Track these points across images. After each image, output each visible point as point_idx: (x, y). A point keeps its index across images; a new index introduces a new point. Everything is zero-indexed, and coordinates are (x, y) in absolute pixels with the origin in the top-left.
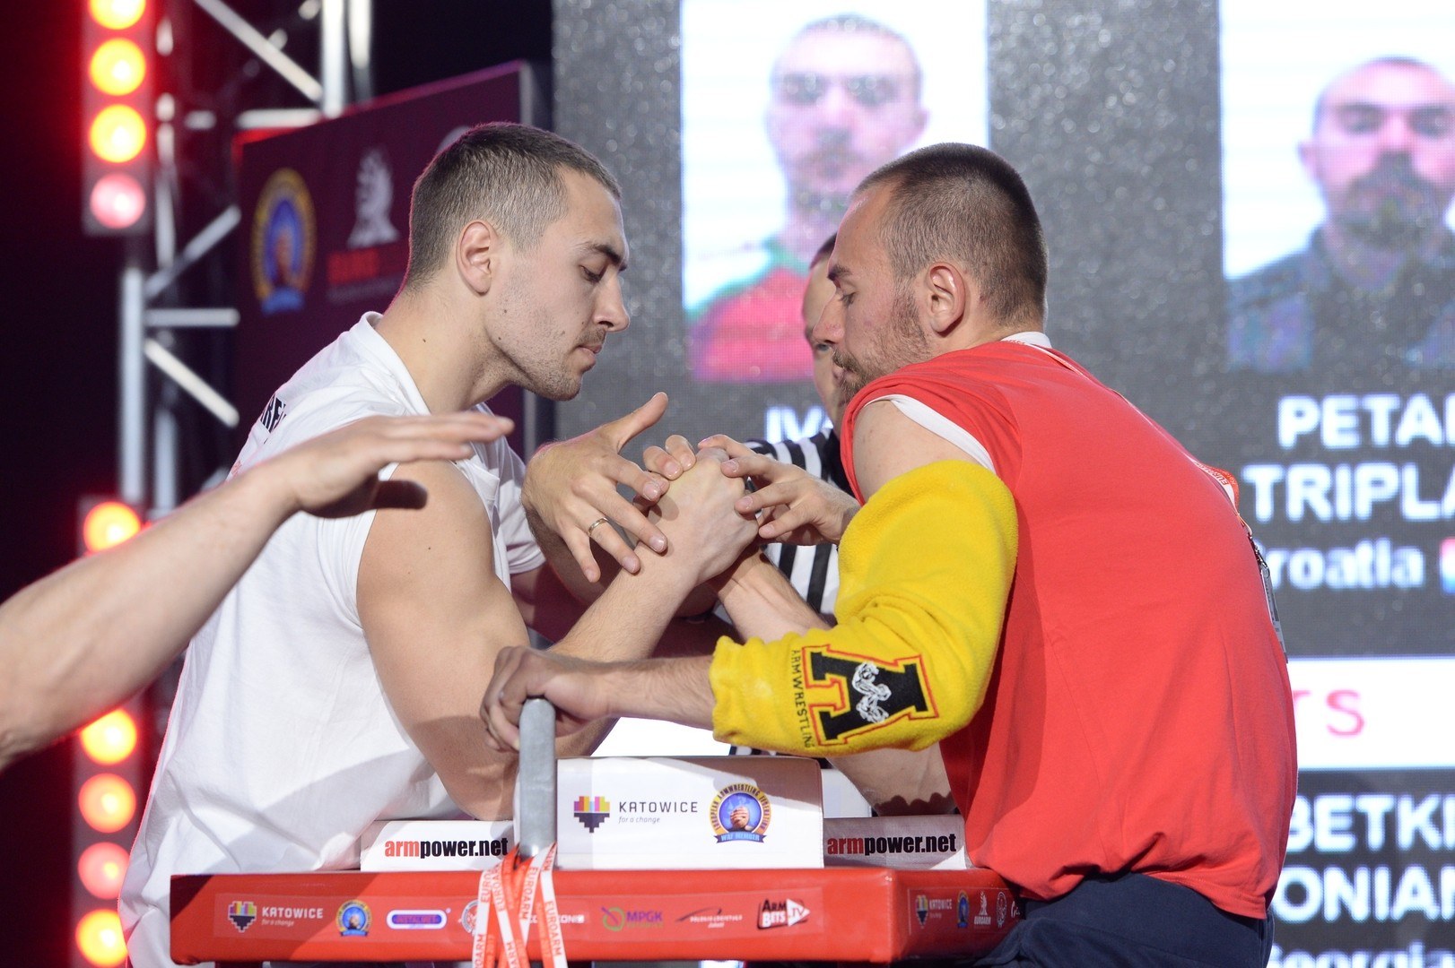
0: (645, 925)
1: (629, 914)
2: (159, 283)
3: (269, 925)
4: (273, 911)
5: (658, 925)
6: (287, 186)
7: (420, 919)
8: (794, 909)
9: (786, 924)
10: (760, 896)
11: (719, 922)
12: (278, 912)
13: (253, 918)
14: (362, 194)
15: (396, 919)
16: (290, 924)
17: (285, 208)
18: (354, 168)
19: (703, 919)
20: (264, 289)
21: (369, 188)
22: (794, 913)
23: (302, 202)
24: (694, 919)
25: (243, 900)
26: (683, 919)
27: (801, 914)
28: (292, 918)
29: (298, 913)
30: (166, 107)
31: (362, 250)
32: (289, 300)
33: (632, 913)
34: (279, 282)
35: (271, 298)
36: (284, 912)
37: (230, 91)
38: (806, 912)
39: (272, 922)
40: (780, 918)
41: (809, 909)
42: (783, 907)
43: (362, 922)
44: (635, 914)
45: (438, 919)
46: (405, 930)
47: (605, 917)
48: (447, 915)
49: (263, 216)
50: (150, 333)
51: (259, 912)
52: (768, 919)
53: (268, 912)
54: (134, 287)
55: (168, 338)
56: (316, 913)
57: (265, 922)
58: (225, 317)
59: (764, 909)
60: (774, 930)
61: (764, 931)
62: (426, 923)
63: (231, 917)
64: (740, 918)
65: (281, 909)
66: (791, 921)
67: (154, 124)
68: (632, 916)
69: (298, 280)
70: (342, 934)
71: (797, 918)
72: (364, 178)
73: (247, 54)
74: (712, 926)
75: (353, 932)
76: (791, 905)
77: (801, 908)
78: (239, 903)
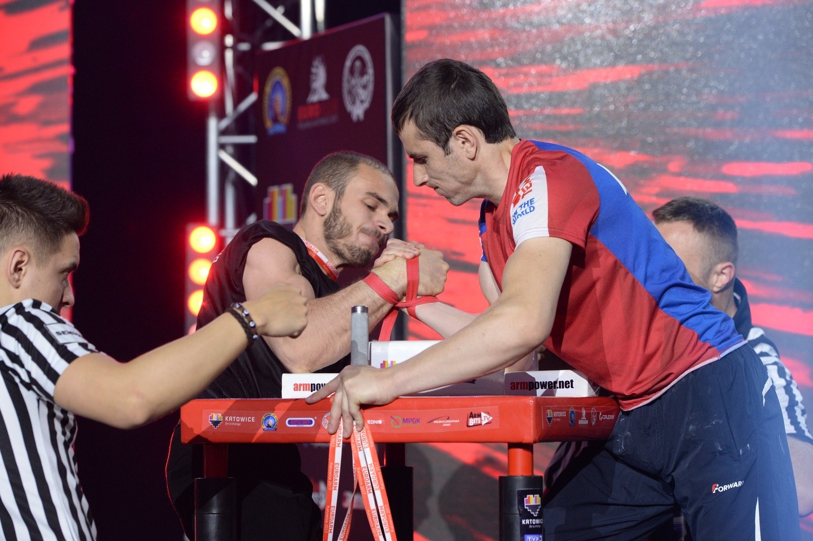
0: (411, 425)
1: (404, 419)
2: (225, 123)
3: (228, 425)
4: (231, 419)
5: (418, 425)
6: (279, 75)
7: (302, 422)
8: (485, 417)
9: (481, 424)
10: (469, 410)
11: (447, 423)
12: (233, 419)
13: (221, 421)
14: (313, 77)
15: (290, 422)
16: (239, 424)
17: (278, 84)
18: (309, 65)
19: (440, 422)
20: (269, 124)
21: (316, 74)
22: (485, 418)
23: (285, 82)
24: (435, 422)
25: (216, 413)
26: (430, 422)
27: (488, 419)
28: (240, 422)
29: (243, 419)
30: (229, 40)
31: (313, 104)
32: (280, 128)
33: (405, 419)
34: (275, 120)
35: (272, 128)
36: (236, 419)
37: (259, 33)
38: (491, 418)
39: (230, 424)
40: (478, 421)
41: (492, 416)
42: (479, 416)
43: (273, 423)
44: (407, 419)
45: (311, 422)
46: (295, 427)
47: (392, 421)
48: (315, 420)
49: (268, 89)
50: (222, 147)
51: (224, 419)
52: (472, 422)
53: (228, 419)
54: (213, 126)
55: (230, 149)
56: (251, 419)
57: (226, 424)
58: (251, 139)
59: (470, 418)
60: (475, 427)
61: (469, 428)
62: (305, 424)
63: (210, 421)
64: (459, 421)
65: (234, 417)
66: (484, 423)
67: (222, 48)
68: (405, 421)
69: (284, 119)
70: (264, 429)
71: (486, 421)
72: (314, 70)
73: (267, 16)
74: (444, 425)
75: (270, 428)
76: (483, 414)
77: (488, 416)
78: (214, 414)
